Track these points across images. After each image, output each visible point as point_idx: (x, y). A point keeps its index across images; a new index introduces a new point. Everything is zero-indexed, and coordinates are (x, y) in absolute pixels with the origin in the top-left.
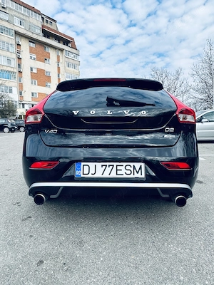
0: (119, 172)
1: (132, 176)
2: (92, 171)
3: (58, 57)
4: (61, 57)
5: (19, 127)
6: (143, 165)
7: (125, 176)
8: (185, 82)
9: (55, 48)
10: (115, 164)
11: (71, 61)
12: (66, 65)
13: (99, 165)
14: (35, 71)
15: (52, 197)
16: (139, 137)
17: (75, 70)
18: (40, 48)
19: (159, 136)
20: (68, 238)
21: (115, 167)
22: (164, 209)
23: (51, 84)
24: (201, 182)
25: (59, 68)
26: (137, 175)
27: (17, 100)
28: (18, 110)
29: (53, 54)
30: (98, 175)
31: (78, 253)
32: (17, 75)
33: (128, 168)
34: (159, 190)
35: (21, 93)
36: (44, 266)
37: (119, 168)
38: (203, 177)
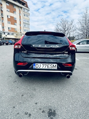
0: (48, 67)
1: (53, 68)
2: (39, 66)
3: (20, 11)
4: (21, 11)
5: (4, 43)
6: (56, 65)
7: (50, 68)
8: (75, 26)
9: (18, 6)
10: (47, 64)
11: (26, 13)
12: (23, 15)
13: (41, 64)
14: (9, 17)
15: (25, 75)
16: (55, 55)
17: (28, 18)
18: (11, 6)
19: (62, 55)
20: (30, 88)
21: (47, 65)
22: (63, 78)
23: (17, 24)
24: (76, 69)
25: (20, 16)
26: (54, 68)
27: (2, 31)
28: (2, 35)
29: (17, 9)
30: (41, 68)
31: (34, 93)
32: (1, 19)
33: (51, 65)
34: (61, 73)
35: (3, 28)
36: (24, 96)
37: (48, 65)
38: (78, 67)
